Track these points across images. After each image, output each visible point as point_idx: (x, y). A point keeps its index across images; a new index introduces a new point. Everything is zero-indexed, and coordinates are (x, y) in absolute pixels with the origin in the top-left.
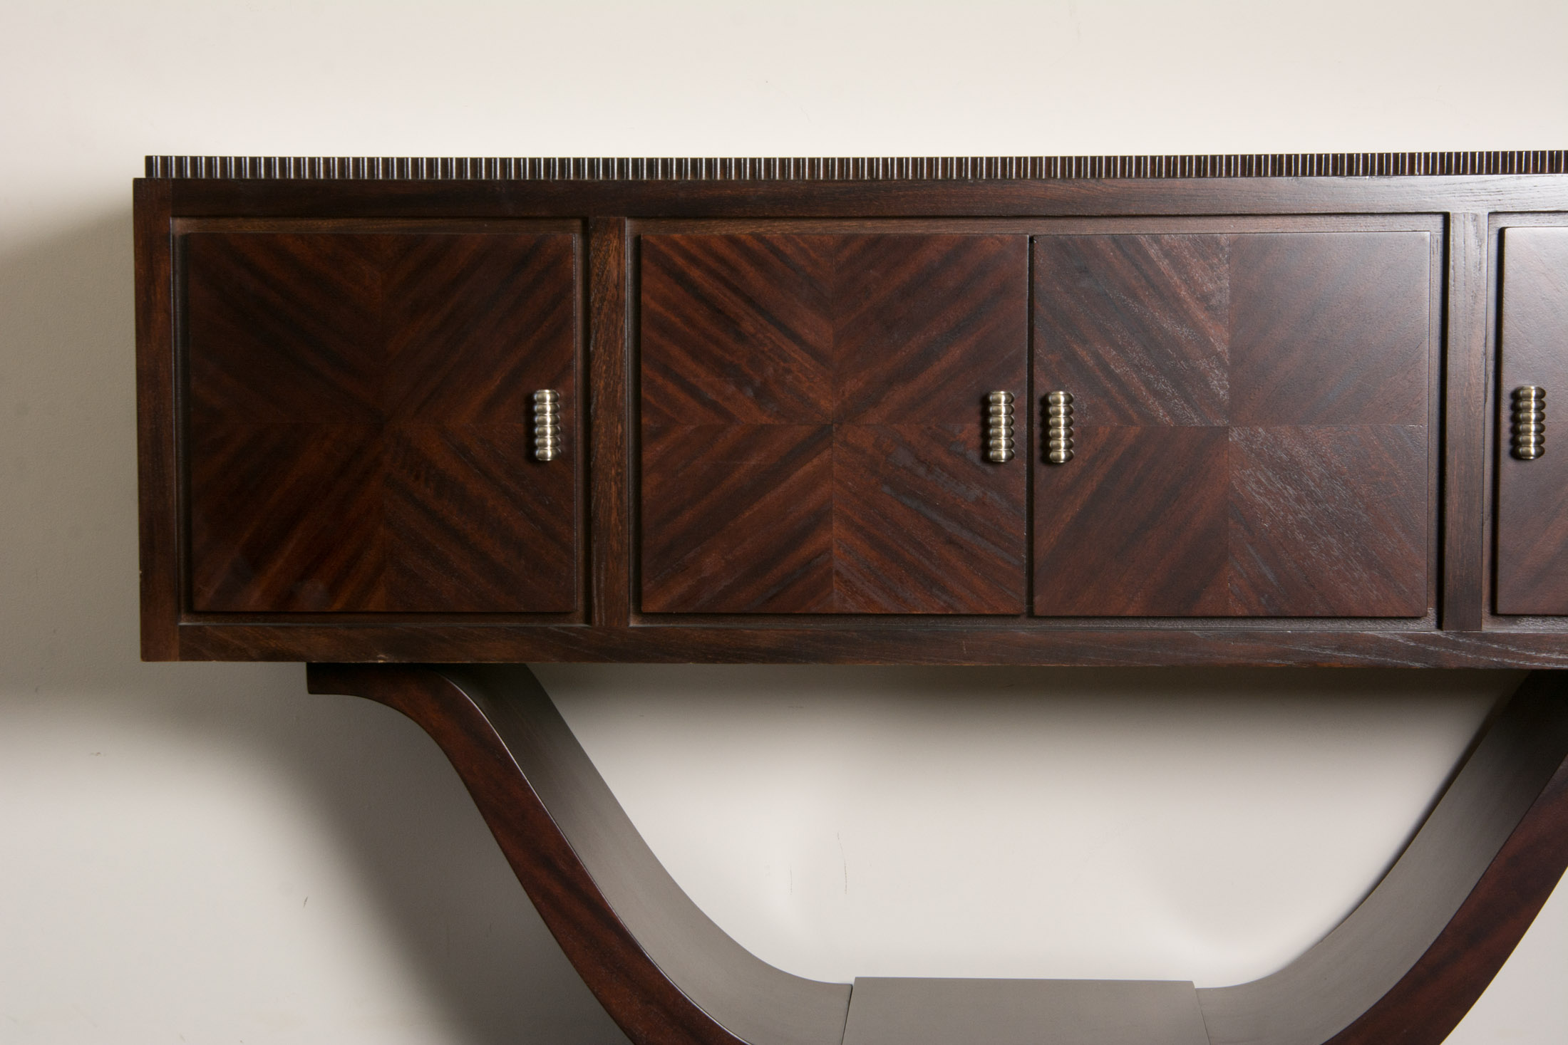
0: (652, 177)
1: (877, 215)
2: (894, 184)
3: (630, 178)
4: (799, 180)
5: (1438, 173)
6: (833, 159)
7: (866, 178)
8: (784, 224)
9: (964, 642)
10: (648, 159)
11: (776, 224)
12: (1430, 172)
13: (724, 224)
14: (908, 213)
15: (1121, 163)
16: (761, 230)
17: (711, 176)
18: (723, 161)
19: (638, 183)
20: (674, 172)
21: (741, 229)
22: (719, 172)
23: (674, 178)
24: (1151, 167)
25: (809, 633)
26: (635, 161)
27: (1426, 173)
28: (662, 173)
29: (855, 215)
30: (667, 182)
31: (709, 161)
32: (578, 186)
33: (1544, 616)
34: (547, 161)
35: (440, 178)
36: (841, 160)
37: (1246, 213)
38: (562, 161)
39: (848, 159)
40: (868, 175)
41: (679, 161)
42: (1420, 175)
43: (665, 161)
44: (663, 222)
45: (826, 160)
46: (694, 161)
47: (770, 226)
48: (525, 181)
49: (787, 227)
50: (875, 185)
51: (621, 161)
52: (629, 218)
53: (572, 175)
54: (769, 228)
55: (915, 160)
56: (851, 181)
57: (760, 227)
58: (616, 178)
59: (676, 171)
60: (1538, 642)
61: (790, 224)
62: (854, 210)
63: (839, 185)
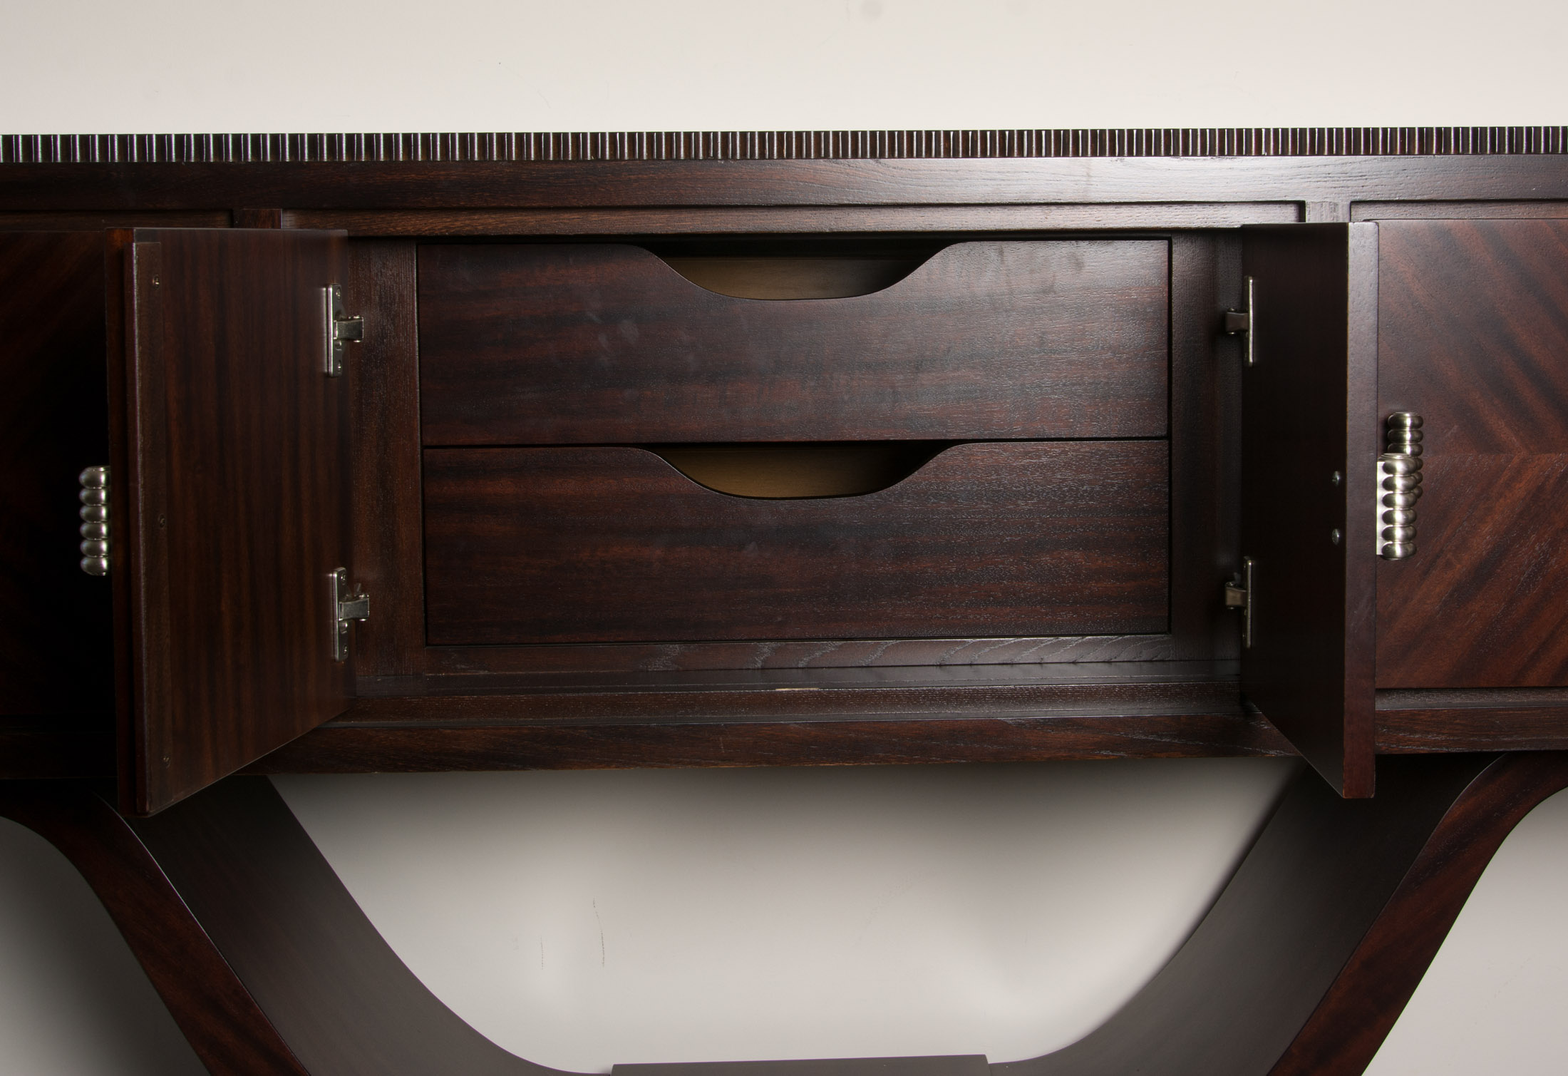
0: (316, 157)
1: (604, 204)
2: (625, 165)
3: (288, 159)
4: (504, 160)
5: (1290, 154)
6: (547, 135)
7: (589, 158)
8: (487, 216)
9: (721, 739)
10: (310, 135)
11: (476, 218)
12: (1280, 153)
13: (409, 217)
14: (643, 202)
15: (907, 138)
16: (458, 224)
17: (391, 157)
18: (407, 137)
19: (297, 164)
20: (344, 152)
21: (431, 223)
22: (401, 152)
23: (344, 159)
24: (944, 145)
25: (526, 731)
26: (294, 137)
27: (1276, 154)
28: (328, 154)
29: (575, 204)
30: (335, 164)
31: (388, 137)
32: (221, 168)
33: (1418, 690)
34: (180, 138)
35: (40, 160)
36: (557, 135)
37: (1062, 201)
38: (199, 138)
39: (566, 135)
40: (592, 154)
41: (350, 137)
42: (1268, 155)
43: (331, 137)
44: (332, 215)
45: (538, 135)
46: (369, 137)
47: (469, 219)
48: (151, 163)
49: (490, 221)
50: (599, 166)
51: (275, 137)
52: (285, 210)
53: (212, 156)
54: (467, 222)
55: (650, 135)
56: (570, 161)
57: (456, 221)
58: (269, 159)
59: (347, 150)
60: (1411, 720)
61: (494, 216)
62: (574, 198)
63: (555, 166)
